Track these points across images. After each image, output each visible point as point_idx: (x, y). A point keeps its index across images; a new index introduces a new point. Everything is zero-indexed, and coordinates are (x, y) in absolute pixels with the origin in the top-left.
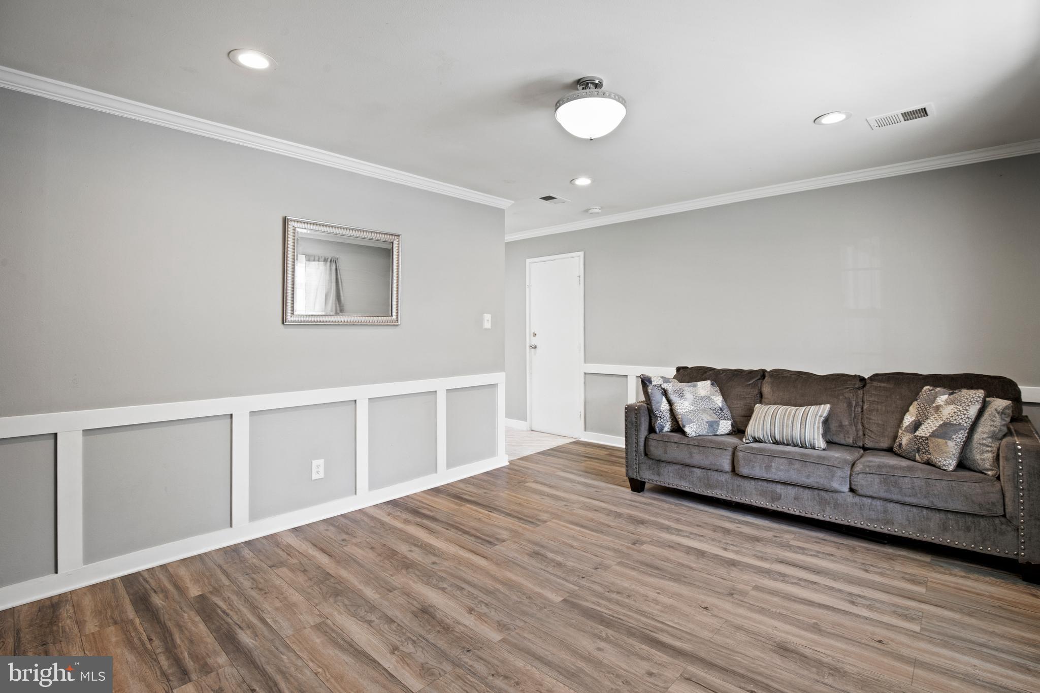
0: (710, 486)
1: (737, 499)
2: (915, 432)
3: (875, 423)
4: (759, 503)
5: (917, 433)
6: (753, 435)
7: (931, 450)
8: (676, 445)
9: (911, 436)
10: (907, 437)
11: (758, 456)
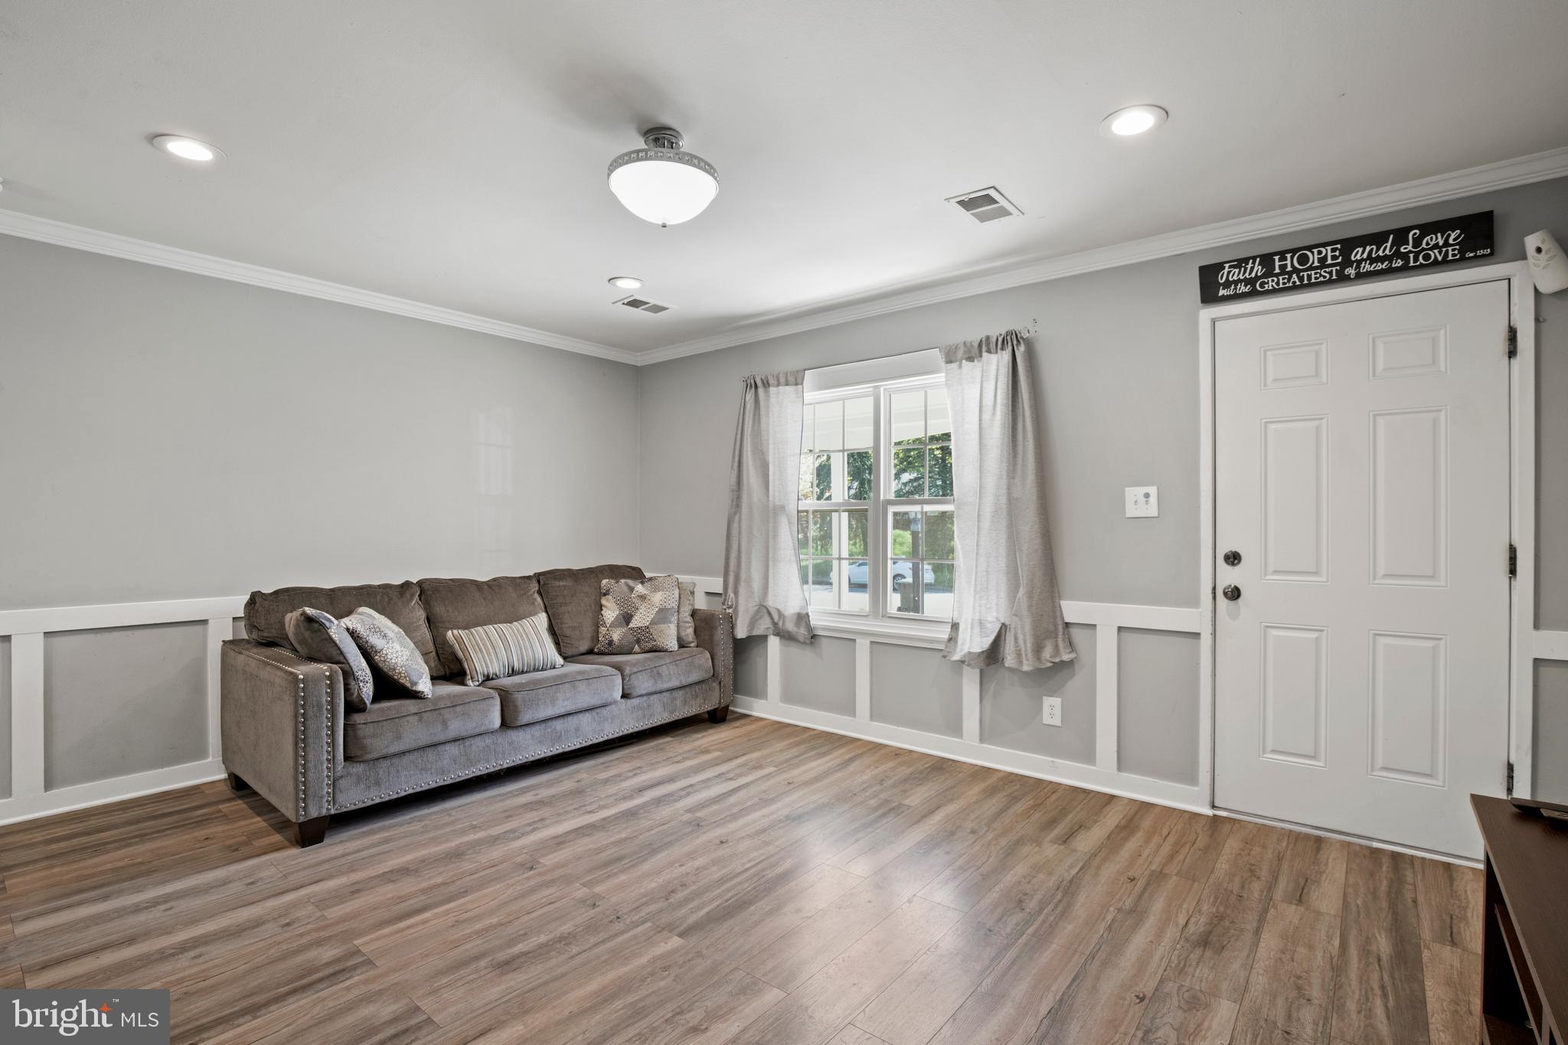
0: (471, 762)
1: (507, 763)
2: (628, 624)
3: (569, 627)
4: (536, 755)
5: (631, 625)
6: (486, 673)
7: (655, 637)
8: (416, 717)
9: (624, 630)
10: (618, 632)
11: (540, 691)
